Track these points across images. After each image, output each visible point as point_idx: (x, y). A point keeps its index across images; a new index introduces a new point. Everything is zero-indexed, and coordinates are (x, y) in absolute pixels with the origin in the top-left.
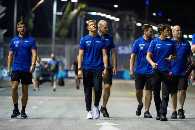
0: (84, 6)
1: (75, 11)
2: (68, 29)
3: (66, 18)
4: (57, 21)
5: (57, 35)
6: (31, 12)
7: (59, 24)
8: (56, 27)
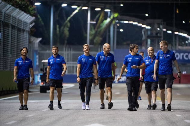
0: (116, 15)
1: (108, 20)
2: (101, 37)
3: (99, 27)
4: (91, 30)
5: (92, 42)
6: (66, 22)
7: (93, 32)
8: (90, 35)
